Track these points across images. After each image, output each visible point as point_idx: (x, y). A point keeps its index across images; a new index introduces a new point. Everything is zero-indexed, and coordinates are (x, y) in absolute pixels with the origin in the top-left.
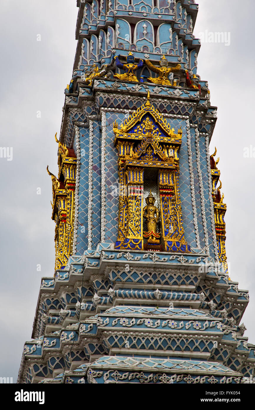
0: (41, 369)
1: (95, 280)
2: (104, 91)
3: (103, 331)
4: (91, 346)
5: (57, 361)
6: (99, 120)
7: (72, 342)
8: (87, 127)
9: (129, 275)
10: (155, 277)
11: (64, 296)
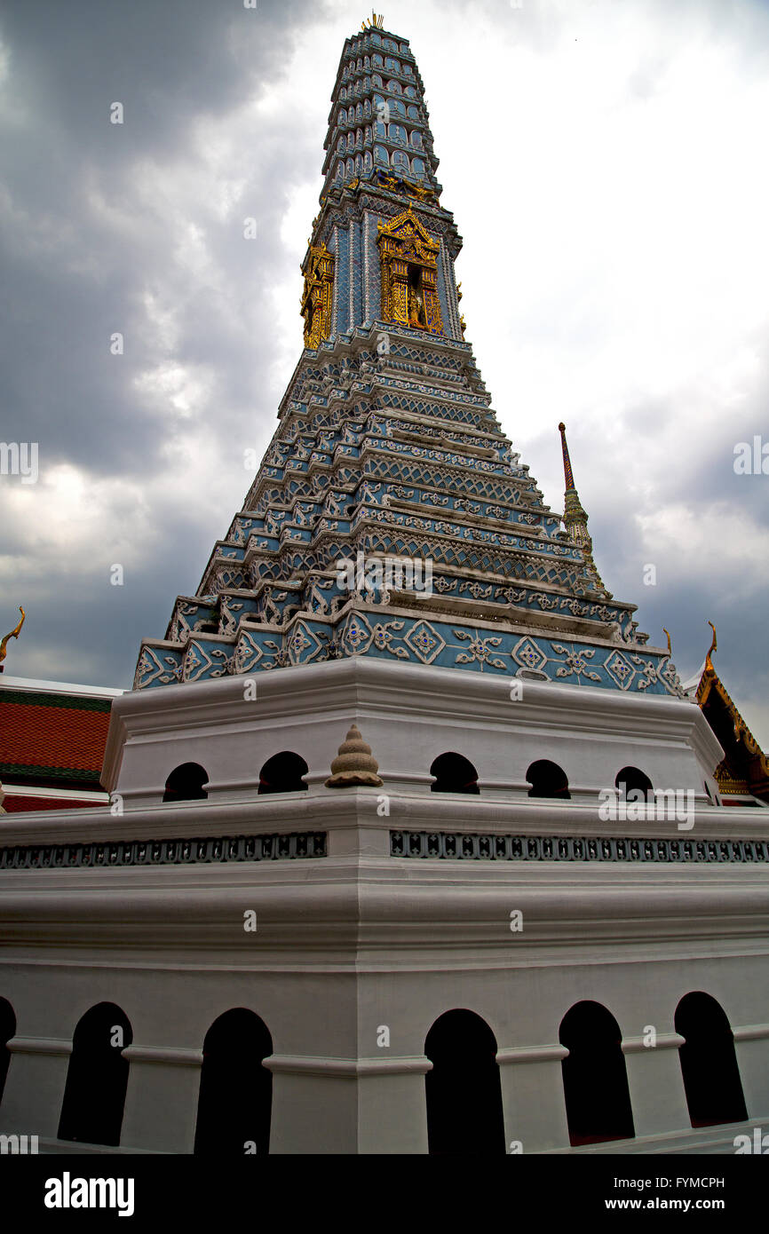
0: (305, 426)
1: (362, 351)
2: (369, 193)
3: (379, 388)
4: (363, 404)
5: (324, 419)
6: (361, 223)
7: (343, 400)
8: (347, 229)
9: (399, 349)
10: (422, 355)
11: (327, 366)
